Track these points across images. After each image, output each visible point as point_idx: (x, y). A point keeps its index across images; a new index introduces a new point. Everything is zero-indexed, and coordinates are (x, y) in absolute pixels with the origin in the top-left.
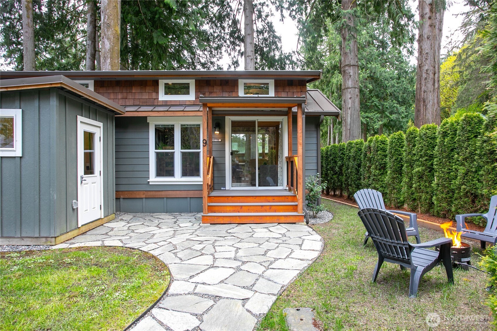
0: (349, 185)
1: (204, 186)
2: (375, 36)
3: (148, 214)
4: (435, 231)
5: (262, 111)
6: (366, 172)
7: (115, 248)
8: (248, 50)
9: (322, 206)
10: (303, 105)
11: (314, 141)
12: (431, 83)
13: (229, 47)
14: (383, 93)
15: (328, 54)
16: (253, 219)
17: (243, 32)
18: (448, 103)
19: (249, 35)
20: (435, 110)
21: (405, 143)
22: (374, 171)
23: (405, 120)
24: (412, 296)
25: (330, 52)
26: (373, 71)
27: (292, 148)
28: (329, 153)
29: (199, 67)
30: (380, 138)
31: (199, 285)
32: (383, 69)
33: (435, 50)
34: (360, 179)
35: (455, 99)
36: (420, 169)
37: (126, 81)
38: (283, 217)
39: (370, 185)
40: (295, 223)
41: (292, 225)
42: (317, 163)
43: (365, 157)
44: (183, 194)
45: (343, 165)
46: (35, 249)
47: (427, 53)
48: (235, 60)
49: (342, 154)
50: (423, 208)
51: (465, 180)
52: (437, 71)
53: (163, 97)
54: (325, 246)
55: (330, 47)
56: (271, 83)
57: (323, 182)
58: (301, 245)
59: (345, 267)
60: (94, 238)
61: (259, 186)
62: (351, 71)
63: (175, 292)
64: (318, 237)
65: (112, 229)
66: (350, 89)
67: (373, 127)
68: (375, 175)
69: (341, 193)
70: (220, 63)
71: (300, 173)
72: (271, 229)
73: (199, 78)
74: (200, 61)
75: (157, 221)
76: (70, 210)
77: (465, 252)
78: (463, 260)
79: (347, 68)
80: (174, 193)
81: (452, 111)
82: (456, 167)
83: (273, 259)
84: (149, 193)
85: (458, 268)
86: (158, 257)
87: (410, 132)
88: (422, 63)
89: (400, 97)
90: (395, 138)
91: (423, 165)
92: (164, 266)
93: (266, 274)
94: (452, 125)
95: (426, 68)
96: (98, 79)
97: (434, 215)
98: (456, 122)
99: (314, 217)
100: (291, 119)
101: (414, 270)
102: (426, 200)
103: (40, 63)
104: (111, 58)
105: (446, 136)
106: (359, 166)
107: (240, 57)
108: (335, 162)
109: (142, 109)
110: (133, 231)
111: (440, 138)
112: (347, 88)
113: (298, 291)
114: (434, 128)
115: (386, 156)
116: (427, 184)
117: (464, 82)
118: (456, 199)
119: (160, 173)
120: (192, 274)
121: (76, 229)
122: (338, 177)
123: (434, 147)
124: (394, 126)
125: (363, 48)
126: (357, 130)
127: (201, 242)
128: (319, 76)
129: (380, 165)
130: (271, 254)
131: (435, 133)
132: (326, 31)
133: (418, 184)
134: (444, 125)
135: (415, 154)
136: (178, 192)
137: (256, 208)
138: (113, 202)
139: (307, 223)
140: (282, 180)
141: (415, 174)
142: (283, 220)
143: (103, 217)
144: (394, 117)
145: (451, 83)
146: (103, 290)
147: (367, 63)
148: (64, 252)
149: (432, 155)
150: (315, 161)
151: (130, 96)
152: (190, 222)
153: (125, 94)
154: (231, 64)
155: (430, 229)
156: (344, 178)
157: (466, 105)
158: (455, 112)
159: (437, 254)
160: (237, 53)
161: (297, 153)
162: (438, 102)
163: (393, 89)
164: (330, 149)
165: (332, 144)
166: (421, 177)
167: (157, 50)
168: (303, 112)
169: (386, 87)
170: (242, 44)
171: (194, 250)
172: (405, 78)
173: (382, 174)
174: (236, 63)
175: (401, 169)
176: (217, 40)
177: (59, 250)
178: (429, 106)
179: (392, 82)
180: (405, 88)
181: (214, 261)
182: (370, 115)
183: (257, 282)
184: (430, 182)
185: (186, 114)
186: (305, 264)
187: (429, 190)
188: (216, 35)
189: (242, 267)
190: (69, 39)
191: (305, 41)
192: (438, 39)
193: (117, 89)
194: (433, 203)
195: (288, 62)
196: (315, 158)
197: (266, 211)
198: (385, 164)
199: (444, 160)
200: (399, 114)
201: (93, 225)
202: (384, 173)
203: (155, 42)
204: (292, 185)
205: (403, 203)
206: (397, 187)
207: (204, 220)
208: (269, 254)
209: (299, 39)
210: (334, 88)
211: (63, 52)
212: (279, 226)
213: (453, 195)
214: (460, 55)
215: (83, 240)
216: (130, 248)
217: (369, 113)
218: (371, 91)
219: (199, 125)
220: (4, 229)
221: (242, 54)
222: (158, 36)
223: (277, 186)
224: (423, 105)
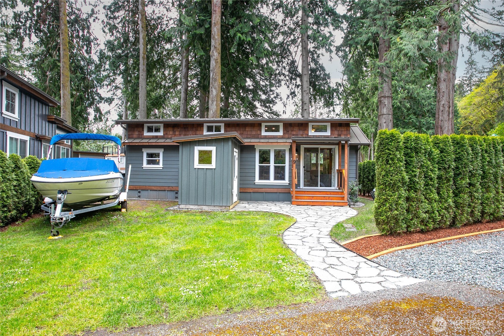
1: (294, 185)
3: (255, 201)
8: (304, 84)
9: (359, 199)
10: (348, 142)
11: (355, 160)
12: (446, 114)
13: (288, 81)
17: (300, 71)
19: (305, 75)
26: (411, 92)
27: (342, 164)
28: (365, 167)
33: (450, 90)
37: (242, 124)
40: (343, 206)
41: (341, 207)
44: (275, 190)
47: (443, 92)
48: (292, 91)
52: (451, 105)
53: (264, 133)
54: (358, 214)
56: (329, 125)
57: (359, 184)
58: (346, 213)
61: (320, 186)
62: (386, 101)
66: (385, 116)
71: (346, 179)
76: (232, 194)
79: (382, 99)
80: (270, 189)
83: (334, 216)
84: (255, 189)
88: (439, 99)
93: (332, 219)
95: (443, 102)
99: (354, 204)
100: (341, 148)
104: (216, 101)
107: (296, 88)
108: (369, 173)
109: (252, 141)
112: (382, 115)
119: (261, 178)
122: (371, 183)
136: (272, 189)
138: (239, 193)
139: (350, 206)
140: (334, 183)
142: (336, 204)
143: (237, 201)
147: (405, 85)
150: (355, 172)
151: (245, 133)
152: (284, 204)
153: (242, 131)
160: (294, 86)
161: (344, 168)
163: (430, 107)
169: (423, 105)
170: (299, 79)
174: (293, 94)
178: (445, 132)
179: (429, 101)
185: (279, 144)
192: (452, 81)
193: (237, 128)
196: (355, 170)
197: (326, 199)
204: (341, 186)
207: (293, 203)
212: (334, 207)
217: (406, 128)
218: (408, 110)
219: (285, 150)
220: (207, 202)
221: (298, 86)
222: (241, 80)
223: (331, 186)
224: (441, 131)
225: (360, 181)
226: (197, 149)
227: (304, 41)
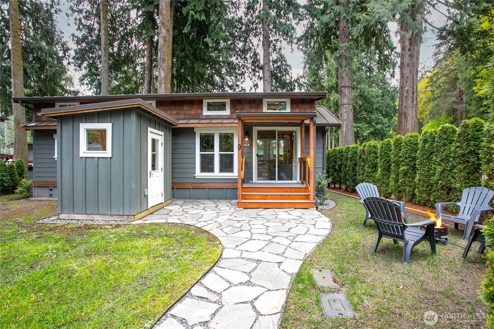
0: (346, 180)
1: (239, 179)
2: (363, 63)
3: (195, 200)
4: (417, 216)
5: (282, 123)
6: (360, 170)
7: (176, 224)
8: (266, 75)
9: (327, 195)
10: (314, 118)
11: (321, 146)
12: (410, 100)
13: (251, 74)
14: (370, 108)
15: (326, 77)
16: (275, 205)
17: (262, 62)
18: (422, 116)
19: (266, 64)
20: (414, 121)
21: (393, 147)
22: (367, 169)
23: (387, 129)
24: (405, 263)
25: (328, 76)
26: (363, 91)
27: (305, 150)
28: (330, 155)
29: (227, 89)
30: (372, 144)
31: (244, 252)
32: (370, 89)
33: (414, 75)
34: (356, 175)
35: (428, 112)
36: (405, 168)
38: (298, 204)
39: (364, 180)
40: (307, 209)
41: (305, 210)
42: (323, 163)
43: (360, 158)
44: (221, 186)
45: (342, 165)
46: (121, 223)
47: (407, 77)
48: (255, 83)
49: (341, 155)
50: (407, 198)
51: (441, 177)
52: (415, 91)
53: (206, 112)
54: (333, 226)
55: (328, 72)
56: (288, 101)
57: (328, 177)
58: (314, 225)
59: (351, 241)
60: (159, 216)
61: (278, 180)
62: (346, 91)
63: (228, 257)
64: (327, 219)
65: (171, 211)
66: (346, 105)
67: (362, 135)
68: (368, 172)
69: (340, 186)
70: (243, 85)
71: (312, 170)
72: (290, 212)
73: (233, 98)
74: (228, 84)
75: (202, 206)
76: (143, 196)
77: (444, 231)
78: (442, 237)
79: (343, 89)
80: (214, 184)
81: (425, 122)
82: (434, 166)
83: (296, 235)
84: (195, 185)
85: (438, 243)
86: (209, 231)
87: (397, 139)
88: (403, 85)
89: (384, 111)
90: (385, 144)
91: (408, 165)
92: (216, 238)
93: (291, 245)
94: (431, 134)
95: (407, 88)
96: (159, 99)
97: (415, 204)
98: (434, 131)
99: (321, 204)
100: (303, 129)
101: (406, 243)
102: (409, 192)
103: (112, 88)
104: (165, 84)
105: (426, 142)
106: (355, 165)
107: (259, 80)
108: (336, 162)
109: (191, 121)
110: (186, 213)
111: (422, 144)
112: (343, 105)
113: (318, 258)
114: (416, 136)
115: (377, 158)
116: (411, 180)
117: (435, 99)
118: (434, 191)
119: (203, 170)
120: (237, 244)
121: (146, 210)
122: (338, 174)
123: (416, 151)
124: (379, 134)
125: (354, 73)
126: (351, 137)
127: (239, 222)
128: (325, 96)
129: (373, 164)
130: (294, 231)
131: (417, 140)
132: (326, 60)
133: (404, 179)
134: (425, 134)
135: (401, 157)
136: (217, 184)
137: (278, 196)
138: (170, 191)
139: (317, 208)
140: (296, 175)
141: (401, 171)
142: (298, 206)
143: (163, 202)
144: (379, 126)
145: (424, 100)
146: (175, 253)
147: (358, 85)
148: (142, 226)
149: (415, 157)
150: (322, 161)
151: (182, 112)
152: (227, 206)
153: (178, 111)
154: (252, 86)
155: (413, 214)
156: (342, 175)
157: (437, 117)
158: (428, 123)
159: (423, 232)
160: (257, 78)
161: (309, 155)
162: (416, 116)
163: (378, 105)
164: (331, 152)
165: (333, 148)
166: (405, 174)
167: (197, 77)
168: (315, 124)
169: (373, 103)
170: (261, 71)
171: (235, 227)
172: (388, 96)
173: (374, 171)
174: (256, 86)
175: (389, 168)
176: (241, 68)
177: (137, 224)
178: (409, 119)
179: (377, 99)
180: (388, 103)
181: (252, 236)
182: (359, 125)
183: (286, 251)
184: (414, 178)
185: (224, 125)
186: (320, 239)
187: (412, 184)
188: (241, 64)
189: (273, 240)
190: (131, 70)
191: (310, 68)
192: (416, 66)
193: (173, 107)
194: (415, 195)
195: (296, 84)
196: (322, 159)
197: (285, 199)
198: (377, 163)
199: (425, 161)
200: (383, 124)
201: (157, 208)
202: (376, 171)
203: (196, 71)
204: (304, 179)
205: (390, 194)
206: (386, 181)
207: (239, 205)
208: (292, 231)
209: (305, 67)
210: (331, 104)
211: (128, 80)
212: (295, 211)
213: (432, 188)
214: (432, 77)
215: (152, 218)
216: (188, 225)
217: (359, 123)
218: (360, 107)
219: (233, 133)
220: (100, 209)
221: (261, 79)
222: (199, 66)
223: (292, 180)
224: (404, 118)
225: (328, 172)
226: (84, 127)
227: (265, 30)
